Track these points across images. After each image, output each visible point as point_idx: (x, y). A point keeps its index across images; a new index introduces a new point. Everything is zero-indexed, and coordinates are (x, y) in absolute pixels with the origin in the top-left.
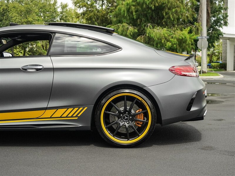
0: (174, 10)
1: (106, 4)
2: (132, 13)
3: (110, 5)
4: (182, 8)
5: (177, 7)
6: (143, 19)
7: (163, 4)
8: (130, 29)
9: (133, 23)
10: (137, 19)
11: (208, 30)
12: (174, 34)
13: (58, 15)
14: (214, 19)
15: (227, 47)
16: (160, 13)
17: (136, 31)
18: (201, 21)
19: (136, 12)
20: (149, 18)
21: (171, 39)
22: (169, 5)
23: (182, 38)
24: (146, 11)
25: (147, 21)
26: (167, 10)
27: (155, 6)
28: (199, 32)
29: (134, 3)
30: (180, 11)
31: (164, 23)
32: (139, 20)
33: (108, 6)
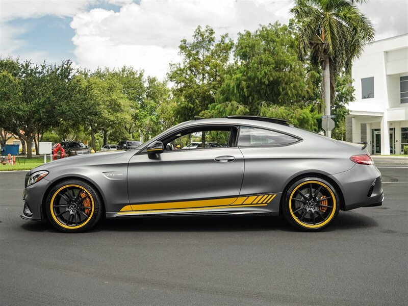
0: (292, 85)
1: (207, 78)
2: (242, 89)
3: (212, 79)
4: (301, 82)
5: (296, 81)
6: (256, 96)
7: (279, 77)
8: (240, 108)
9: (244, 101)
10: (248, 97)
11: (331, 107)
12: (294, 113)
13: (145, 91)
14: (337, 93)
15: (352, 126)
16: (275, 88)
17: (247, 110)
18: (324, 97)
19: (247, 87)
20: (263, 95)
21: (290, 119)
22: (286, 79)
23: (304, 118)
24: (258, 87)
25: (261, 98)
26: (284, 85)
27: (268, 80)
28: (322, 109)
29: (245, 78)
30: (300, 86)
31: (280, 100)
32: (250, 98)
33: (210, 80)
